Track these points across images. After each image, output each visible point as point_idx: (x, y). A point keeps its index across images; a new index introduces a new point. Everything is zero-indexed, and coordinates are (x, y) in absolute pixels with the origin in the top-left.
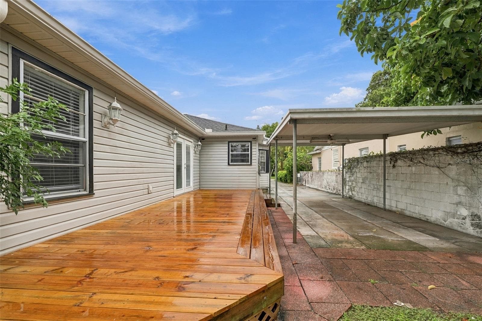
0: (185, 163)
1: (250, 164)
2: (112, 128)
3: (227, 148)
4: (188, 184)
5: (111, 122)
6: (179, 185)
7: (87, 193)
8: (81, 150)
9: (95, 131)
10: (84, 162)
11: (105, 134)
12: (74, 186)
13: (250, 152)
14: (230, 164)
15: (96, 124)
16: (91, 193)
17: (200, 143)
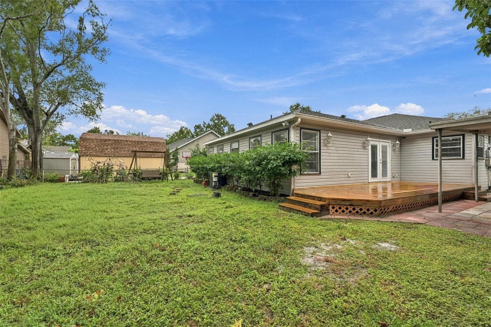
0: (381, 158)
1: (462, 158)
2: (328, 145)
3: (431, 143)
4: (384, 174)
5: (328, 142)
6: (374, 175)
7: (318, 173)
8: (317, 155)
9: (322, 148)
10: (318, 161)
11: (326, 148)
12: (314, 170)
13: (461, 146)
14: (435, 158)
15: (322, 144)
16: (320, 173)
17: (398, 142)
